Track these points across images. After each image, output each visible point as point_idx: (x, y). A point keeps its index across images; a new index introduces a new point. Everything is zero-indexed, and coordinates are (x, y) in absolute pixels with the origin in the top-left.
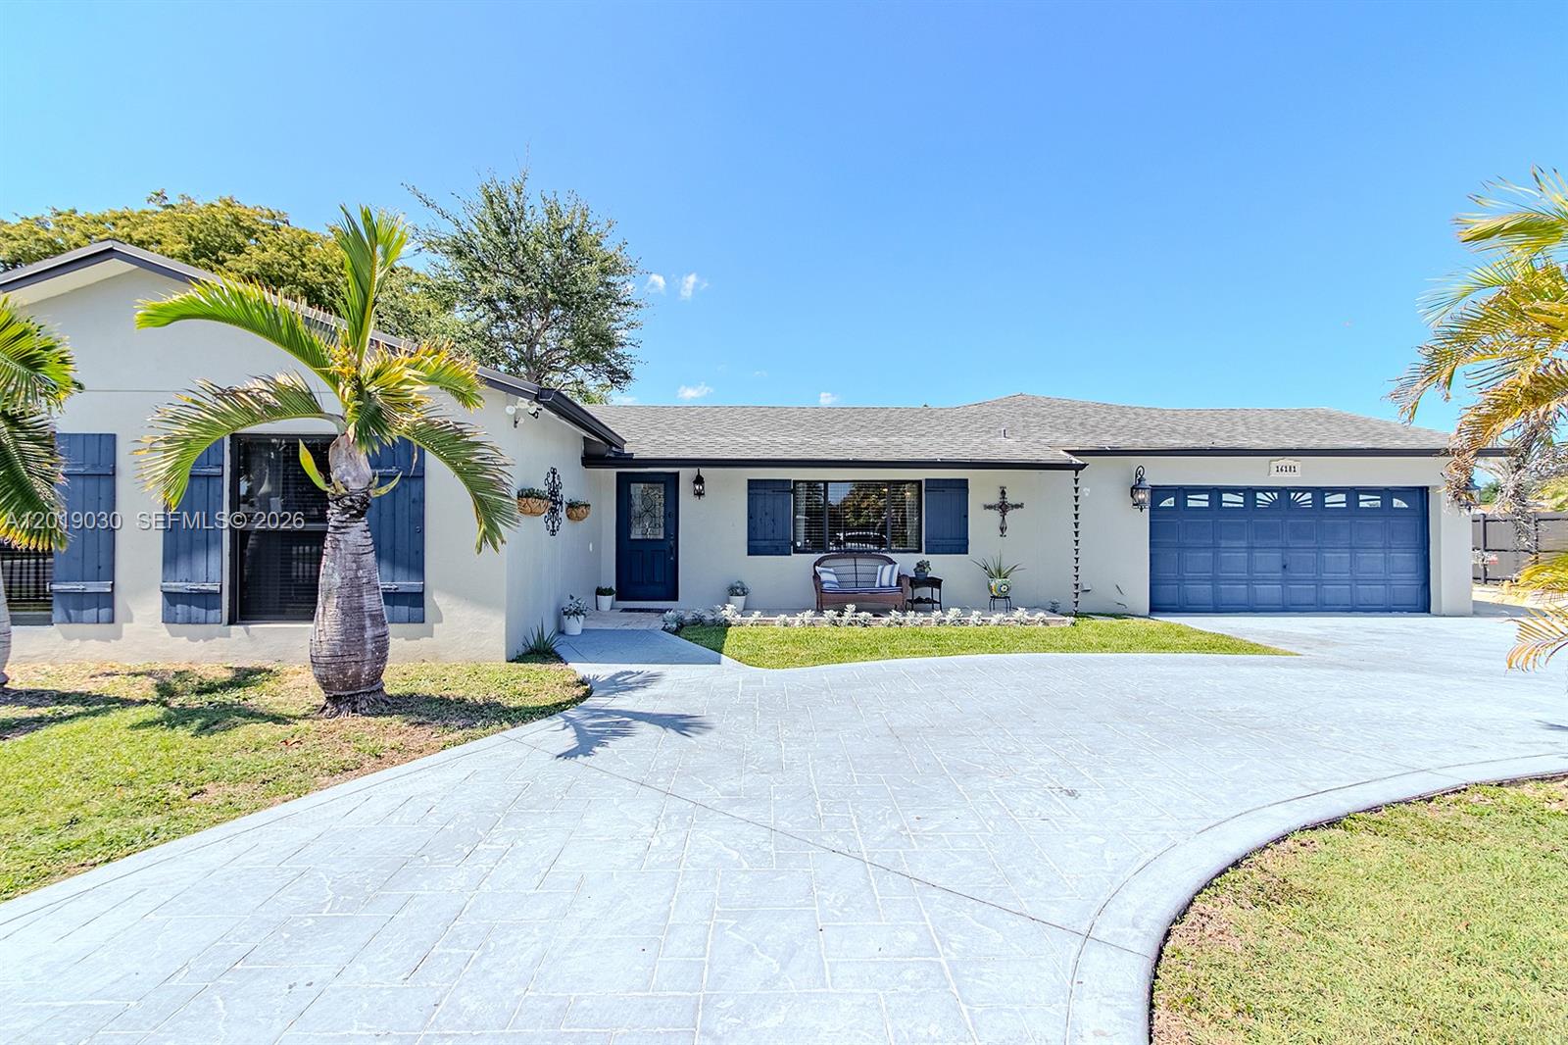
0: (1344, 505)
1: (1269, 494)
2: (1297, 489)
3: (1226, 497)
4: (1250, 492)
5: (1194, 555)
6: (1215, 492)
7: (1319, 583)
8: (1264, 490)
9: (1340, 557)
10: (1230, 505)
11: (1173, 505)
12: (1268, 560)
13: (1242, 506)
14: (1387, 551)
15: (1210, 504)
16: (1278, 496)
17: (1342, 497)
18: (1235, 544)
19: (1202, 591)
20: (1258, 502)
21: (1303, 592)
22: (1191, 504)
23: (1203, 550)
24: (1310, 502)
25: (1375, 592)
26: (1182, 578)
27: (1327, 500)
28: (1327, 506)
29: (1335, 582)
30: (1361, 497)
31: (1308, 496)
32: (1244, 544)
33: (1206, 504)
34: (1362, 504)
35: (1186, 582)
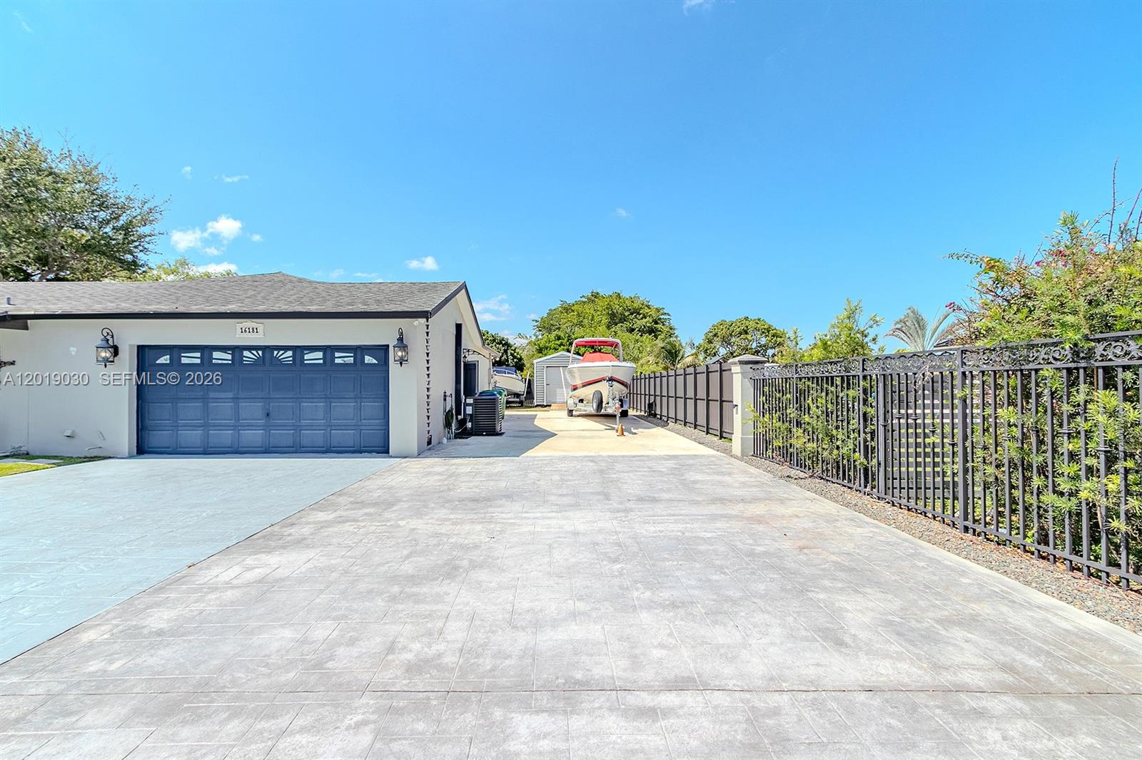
0: (321, 361)
1: (254, 352)
2: (279, 348)
3: (216, 355)
4: (236, 350)
5: (186, 404)
6: (206, 350)
7: (298, 428)
8: (250, 348)
9: (317, 406)
10: (220, 362)
11: (168, 362)
12: (251, 409)
13: (230, 362)
14: (359, 400)
15: (201, 361)
16: (263, 354)
17: (320, 355)
18: (222, 395)
19: (193, 436)
20: (244, 359)
21: (283, 436)
22: (184, 361)
23: (195, 401)
24: (291, 359)
25: (348, 436)
26: (176, 424)
27: (306, 357)
28: (306, 362)
29: (311, 427)
30: (337, 354)
31: (290, 353)
32: (230, 395)
33: (198, 361)
34: (337, 361)
35: (180, 428)
